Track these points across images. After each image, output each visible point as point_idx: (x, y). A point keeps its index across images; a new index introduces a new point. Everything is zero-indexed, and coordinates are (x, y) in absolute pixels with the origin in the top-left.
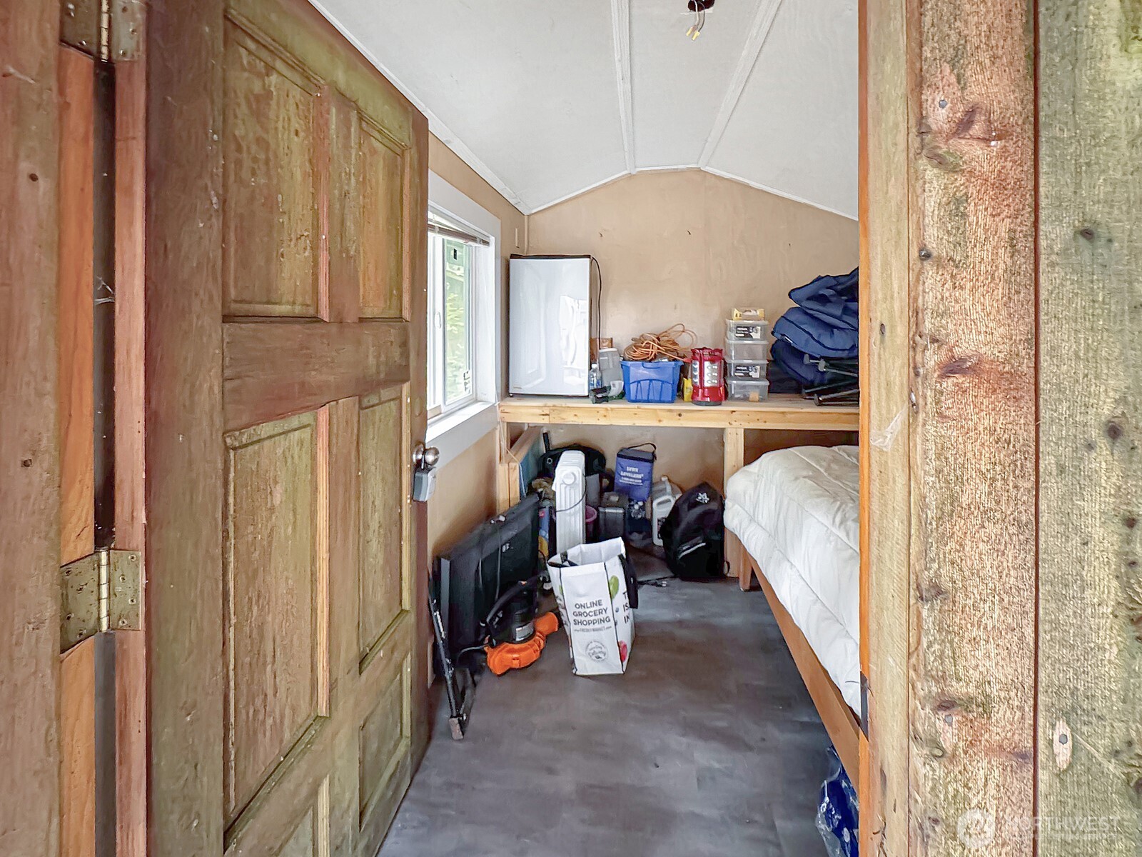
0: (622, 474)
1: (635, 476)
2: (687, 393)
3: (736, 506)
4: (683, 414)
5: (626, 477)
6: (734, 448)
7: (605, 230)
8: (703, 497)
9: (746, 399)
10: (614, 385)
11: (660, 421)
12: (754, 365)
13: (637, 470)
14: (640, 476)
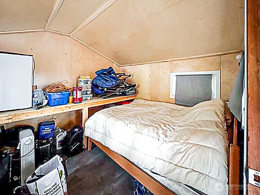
0: (43, 131)
1: (48, 130)
2: (70, 101)
3: (88, 129)
4: (71, 107)
5: (45, 132)
6: (85, 114)
7: (33, 48)
8: (77, 130)
9: (86, 100)
10: (44, 102)
11: (63, 111)
12: (88, 91)
13: (49, 128)
14: (50, 130)
